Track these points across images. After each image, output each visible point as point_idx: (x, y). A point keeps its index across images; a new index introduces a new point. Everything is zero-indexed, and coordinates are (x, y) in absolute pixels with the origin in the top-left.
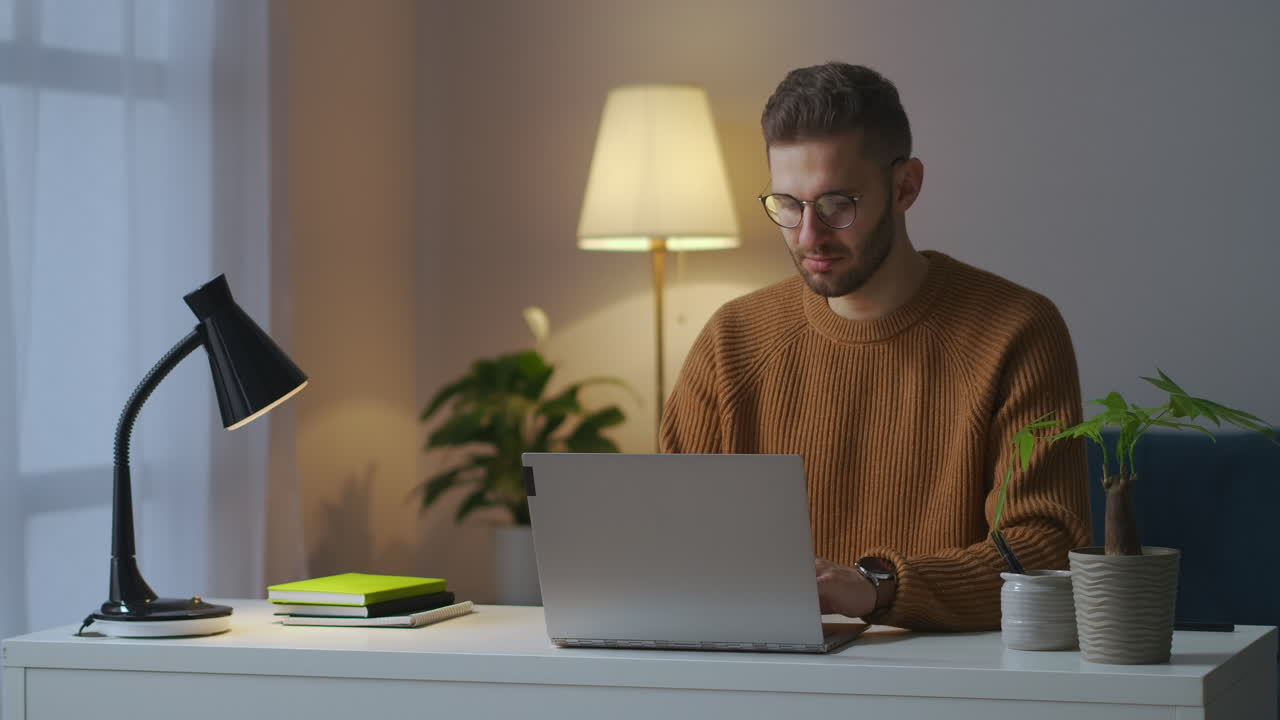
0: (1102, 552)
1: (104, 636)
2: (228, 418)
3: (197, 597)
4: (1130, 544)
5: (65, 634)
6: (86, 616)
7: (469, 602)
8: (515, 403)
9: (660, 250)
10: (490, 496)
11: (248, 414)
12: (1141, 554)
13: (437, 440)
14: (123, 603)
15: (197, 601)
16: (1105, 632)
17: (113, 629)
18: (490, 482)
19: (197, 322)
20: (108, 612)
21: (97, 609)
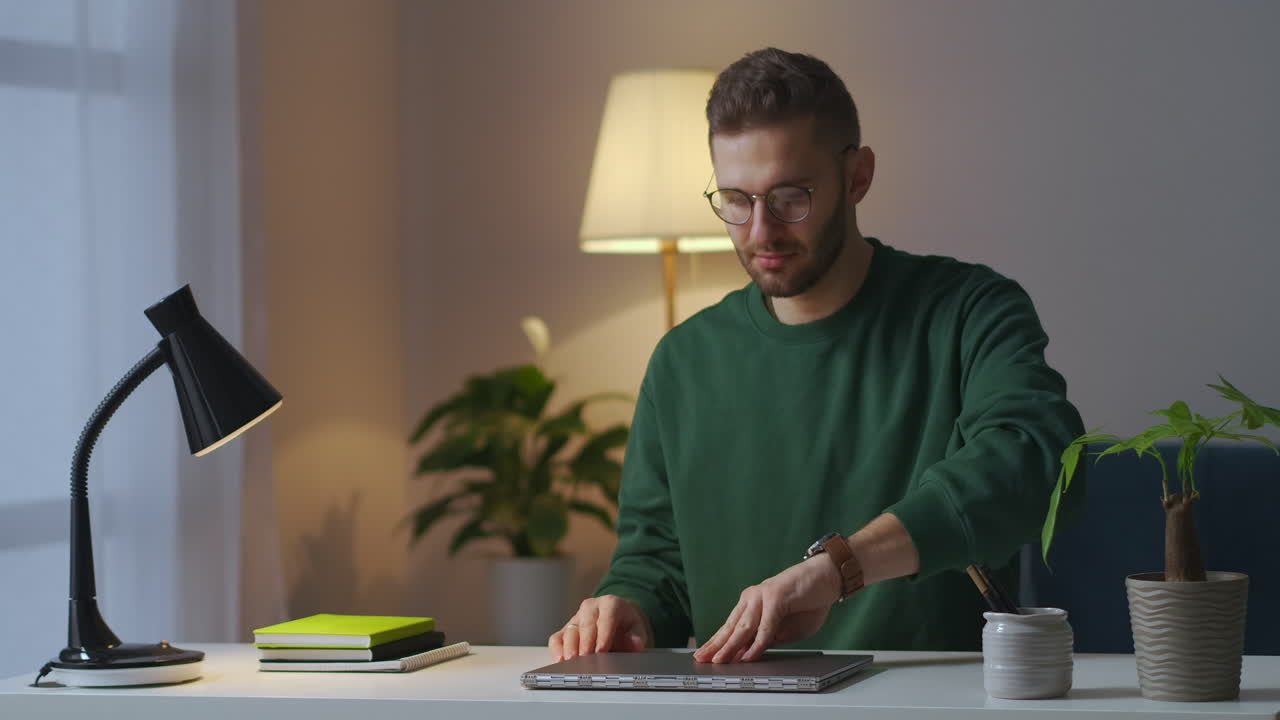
0: (1162, 578)
1: (64, 686)
2: (196, 443)
3: (164, 641)
4: (1193, 569)
5: (20, 685)
6: (42, 664)
7: (464, 643)
8: (513, 422)
9: (671, 252)
10: (487, 526)
11: (217, 438)
12: (1205, 580)
13: (428, 465)
14: (83, 650)
15: (164, 646)
16: (1169, 666)
17: (74, 678)
18: (486, 510)
19: (159, 338)
20: (67, 660)
21: (55, 656)
